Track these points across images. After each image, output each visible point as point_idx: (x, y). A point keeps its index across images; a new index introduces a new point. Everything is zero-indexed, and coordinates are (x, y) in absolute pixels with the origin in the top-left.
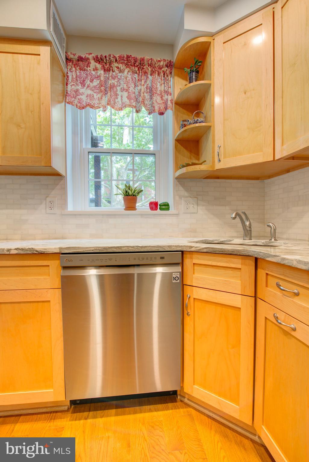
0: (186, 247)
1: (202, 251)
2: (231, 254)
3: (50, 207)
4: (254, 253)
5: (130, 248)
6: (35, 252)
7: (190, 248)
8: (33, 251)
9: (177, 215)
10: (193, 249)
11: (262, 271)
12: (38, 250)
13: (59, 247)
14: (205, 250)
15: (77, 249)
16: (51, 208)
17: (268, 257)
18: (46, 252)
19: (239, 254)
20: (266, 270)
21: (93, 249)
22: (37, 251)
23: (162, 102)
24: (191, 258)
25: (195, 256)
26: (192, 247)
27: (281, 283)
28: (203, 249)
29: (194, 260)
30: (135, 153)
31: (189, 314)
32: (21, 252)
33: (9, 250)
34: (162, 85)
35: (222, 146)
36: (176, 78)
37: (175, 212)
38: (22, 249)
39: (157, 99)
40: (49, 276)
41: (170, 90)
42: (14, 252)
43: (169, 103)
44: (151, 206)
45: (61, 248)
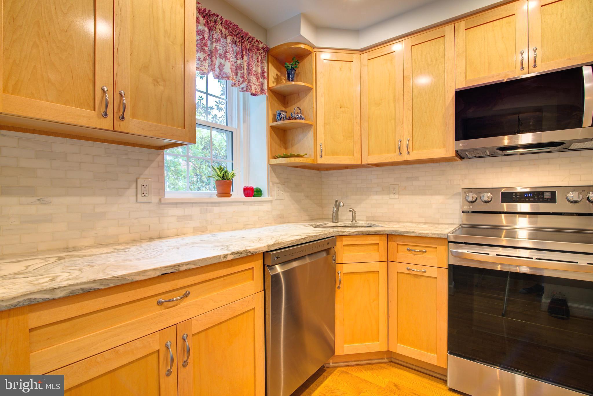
0: (339, 232)
1: (353, 234)
2: (374, 234)
3: (144, 193)
4: (391, 232)
5: (311, 238)
6: (249, 254)
7: (342, 233)
8: (247, 253)
10: (345, 234)
11: (394, 243)
12: (251, 251)
13: (267, 245)
14: (355, 234)
15: (280, 245)
16: (145, 194)
17: (406, 233)
18: (258, 252)
19: (379, 233)
20: (397, 242)
21: (290, 243)
22: (250, 253)
23: (257, 83)
24: (341, 241)
25: (344, 239)
26: (344, 232)
27: (411, 248)
28: (354, 232)
29: (343, 242)
30: (213, 127)
31: (339, 288)
32: (237, 256)
33: (225, 256)
34: (258, 66)
35: (324, 145)
36: (270, 64)
37: (270, 198)
38: (238, 253)
39: (253, 79)
40: (253, 279)
41: (266, 74)
42: (230, 258)
43: (266, 87)
44: (246, 192)
45: (269, 246)
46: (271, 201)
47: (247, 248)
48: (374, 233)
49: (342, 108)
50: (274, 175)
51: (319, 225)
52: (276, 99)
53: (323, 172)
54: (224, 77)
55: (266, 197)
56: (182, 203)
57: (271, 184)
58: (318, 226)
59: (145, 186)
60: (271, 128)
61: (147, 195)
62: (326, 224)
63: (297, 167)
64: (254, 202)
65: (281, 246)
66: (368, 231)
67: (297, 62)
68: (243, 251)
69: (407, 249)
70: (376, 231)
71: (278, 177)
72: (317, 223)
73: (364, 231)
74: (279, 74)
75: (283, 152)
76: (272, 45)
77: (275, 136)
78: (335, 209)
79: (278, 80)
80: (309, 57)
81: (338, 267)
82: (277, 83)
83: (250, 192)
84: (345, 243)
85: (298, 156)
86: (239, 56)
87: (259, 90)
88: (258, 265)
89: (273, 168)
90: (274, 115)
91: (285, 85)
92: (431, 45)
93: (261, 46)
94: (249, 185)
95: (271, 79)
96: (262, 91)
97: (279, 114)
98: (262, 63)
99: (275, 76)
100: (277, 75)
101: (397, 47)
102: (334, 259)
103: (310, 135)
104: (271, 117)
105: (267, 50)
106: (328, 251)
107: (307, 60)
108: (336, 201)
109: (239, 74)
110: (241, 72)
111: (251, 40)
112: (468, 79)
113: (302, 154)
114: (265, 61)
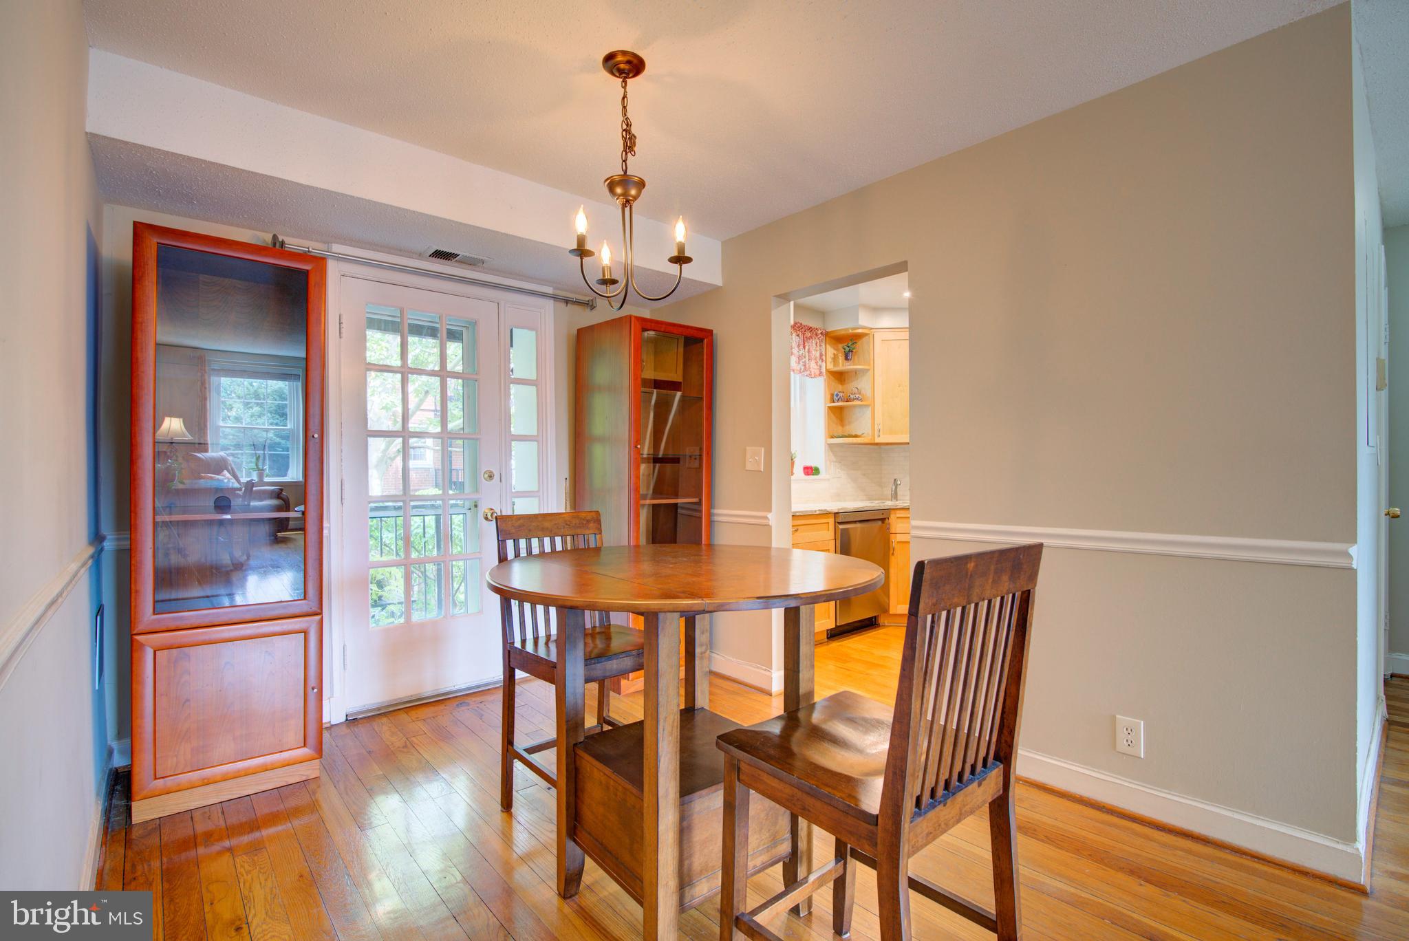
6: (827, 512)
7: (893, 507)
9: (829, 479)
10: (898, 507)
12: (829, 510)
15: (846, 510)
18: (832, 512)
23: (816, 367)
24: (895, 514)
25: (898, 512)
29: (897, 514)
31: (893, 554)
32: (821, 512)
33: (815, 511)
34: (817, 351)
35: (880, 424)
36: (828, 346)
37: (828, 477)
38: (822, 510)
39: (813, 364)
40: (828, 530)
41: (824, 358)
42: (818, 513)
43: (824, 370)
44: (806, 470)
45: (839, 509)
47: (826, 508)
50: (831, 453)
52: (834, 381)
55: (823, 475)
57: (828, 462)
60: (829, 409)
63: (854, 446)
64: (813, 480)
67: (855, 343)
68: (824, 510)
71: (835, 456)
74: (835, 352)
75: (839, 431)
76: (830, 329)
77: (832, 415)
78: (894, 487)
79: (835, 358)
80: (867, 337)
81: (892, 537)
82: (834, 366)
83: (810, 470)
84: (898, 516)
85: (856, 436)
86: (802, 347)
87: (818, 373)
88: (831, 521)
89: (830, 446)
90: (832, 395)
91: (842, 365)
93: (820, 332)
94: (808, 464)
95: (829, 360)
96: (820, 374)
97: (837, 395)
98: (820, 346)
99: (833, 356)
100: (834, 354)
102: (888, 529)
103: (868, 412)
104: (829, 396)
105: (826, 334)
106: (883, 520)
107: (865, 340)
108: (895, 480)
109: (801, 363)
110: (803, 360)
111: (810, 329)
113: (859, 433)
114: (823, 345)
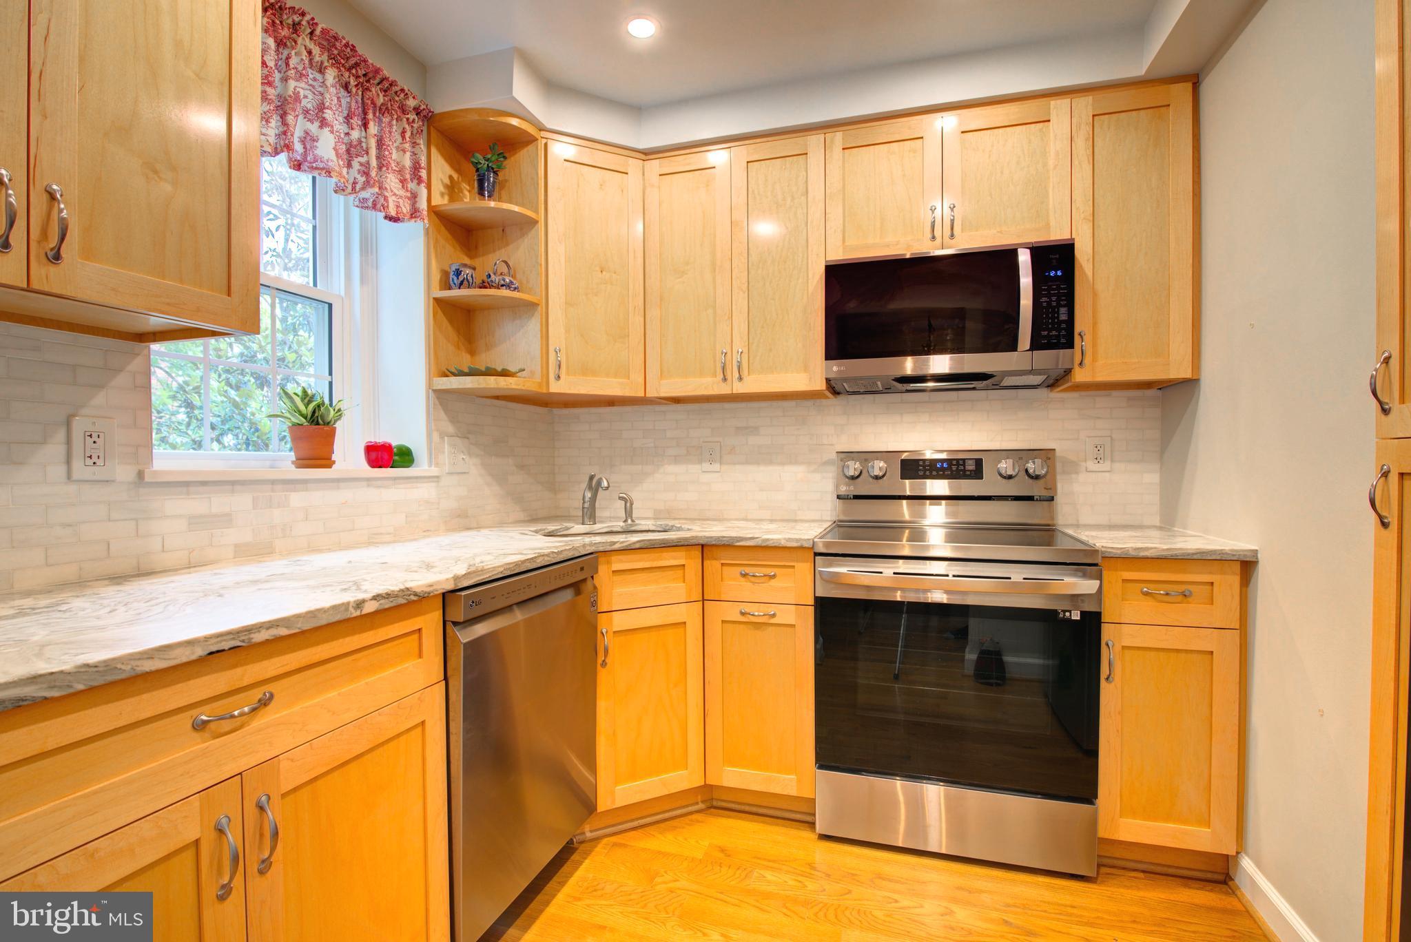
0: (604, 545)
1: (633, 547)
2: (676, 546)
3: (90, 457)
4: (709, 539)
5: (546, 558)
6: (413, 598)
7: (611, 545)
8: (409, 596)
9: (437, 478)
10: (617, 546)
11: (714, 562)
12: (418, 590)
13: (452, 576)
14: (637, 546)
15: (480, 575)
16: (95, 459)
17: (738, 541)
18: (432, 592)
19: (686, 543)
20: (721, 559)
21: (502, 569)
22: (416, 594)
23: (402, 193)
24: (609, 563)
25: (614, 558)
26: (615, 543)
27: (747, 570)
28: (634, 543)
29: (613, 565)
30: (277, 289)
31: (604, 664)
32: (386, 604)
33: (360, 604)
34: (404, 151)
35: (563, 351)
36: (434, 151)
37: (434, 471)
38: (388, 596)
39: (392, 181)
40: (420, 655)
41: (424, 174)
42: (370, 607)
43: (423, 205)
44: (374, 455)
45: (456, 578)
46: (437, 477)
47: (409, 585)
48: (675, 544)
49: (604, 273)
50: (442, 414)
51: (553, 531)
52: (449, 236)
53: (556, 411)
54: (317, 168)
55: (422, 467)
56: (204, 483)
57: (436, 436)
58: (550, 532)
59: (95, 438)
60: (438, 304)
61: (101, 462)
62: (568, 529)
63: (497, 398)
64: (395, 479)
65: (482, 577)
66: (663, 540)
67: (501, 156)
68: (399, 591)
69: (741, 574)
70: (680, 540)
71: (453, 420)
72: (549, 527)
73: (656, 540)
74: (455, 176)
75: (465, 362)
76: (439, 107)
77: (445, 323)
78: (588, 495)
79: (452, 190)
80: (531, 148)
81: (603, 623)
82: (452, 199)
83: (386, 456)
84: (616, 567)
85: (505, 373)
86: (356, 121)
87: (406, 208)
88: (430, 622)
89: (442, 398)
90: (445, 274)
91: (469, 203)
92: (784, 167)
93: (411, 103)
94: (380, 439)
95: (437, 187)
96: (414, 214)
97: (458, 273)
98: (414, 144)
99: (447, 181)
100: (451, 177)
101: (718, 157)
102: (594, 604)
103: (533, 326)
104: (436, 277)
105: (427, 117)
106: (577, 587)
107: (524, 154)
108: (592, 478)
109: (356, 164)
110: (363, 159)
111: (388, 86)
112: (847, 244)
113: (512, 369)
114: (422, 142)
